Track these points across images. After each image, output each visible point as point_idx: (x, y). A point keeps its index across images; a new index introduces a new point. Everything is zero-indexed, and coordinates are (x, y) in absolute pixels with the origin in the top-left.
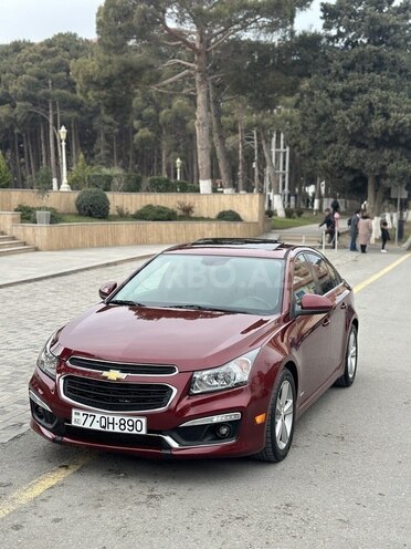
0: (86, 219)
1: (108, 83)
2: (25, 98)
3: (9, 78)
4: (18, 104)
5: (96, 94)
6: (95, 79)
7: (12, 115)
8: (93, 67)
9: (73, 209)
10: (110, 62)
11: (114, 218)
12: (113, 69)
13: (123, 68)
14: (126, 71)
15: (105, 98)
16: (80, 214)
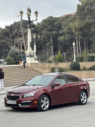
0: (73, 70)
1: (82, 29)
2: (68, 33)
3: (64, 27)
4: (66, 35)
5: (78, 33)
6: (77, 28)
7: (65, 39)
8: (77, 25)
10: (82, 23)
11: (82, 70)
12: (83, 25)
13: (85, 24)
14: (86, 25)
15: (81, 33)
16: (71, 69)
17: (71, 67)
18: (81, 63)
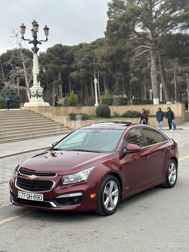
0: (100, 118)
1: (111, 58)
2: (83, 67)
3: (77, 60)
4: (81, 70)
5: (106, 63)
6: (105, 57)
7: (79, 75)
8: (104, 52)
9: (95, 114)
10: (112, 49)
11: (113, 117)
12: (112, 53)
13: (117, 52)
14: (119, 53)
15: (110, 65)
16: (98, 116)
17: (97, 113)
18: (111, 107)
